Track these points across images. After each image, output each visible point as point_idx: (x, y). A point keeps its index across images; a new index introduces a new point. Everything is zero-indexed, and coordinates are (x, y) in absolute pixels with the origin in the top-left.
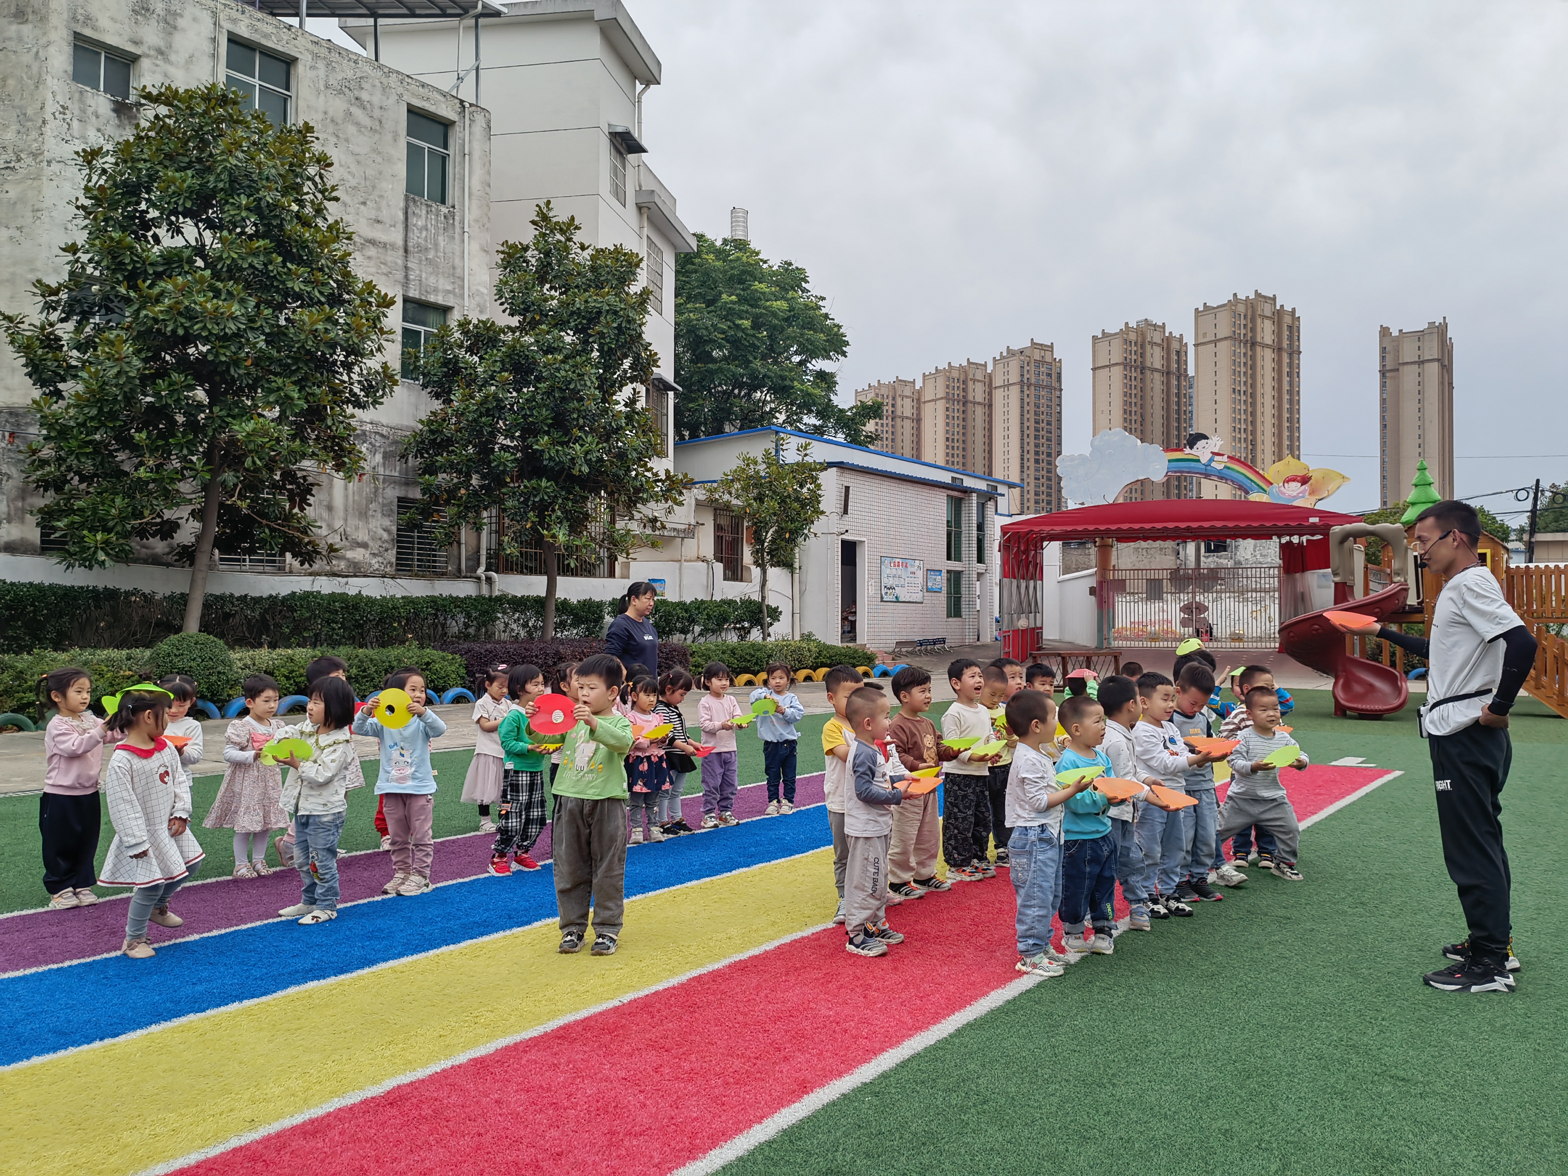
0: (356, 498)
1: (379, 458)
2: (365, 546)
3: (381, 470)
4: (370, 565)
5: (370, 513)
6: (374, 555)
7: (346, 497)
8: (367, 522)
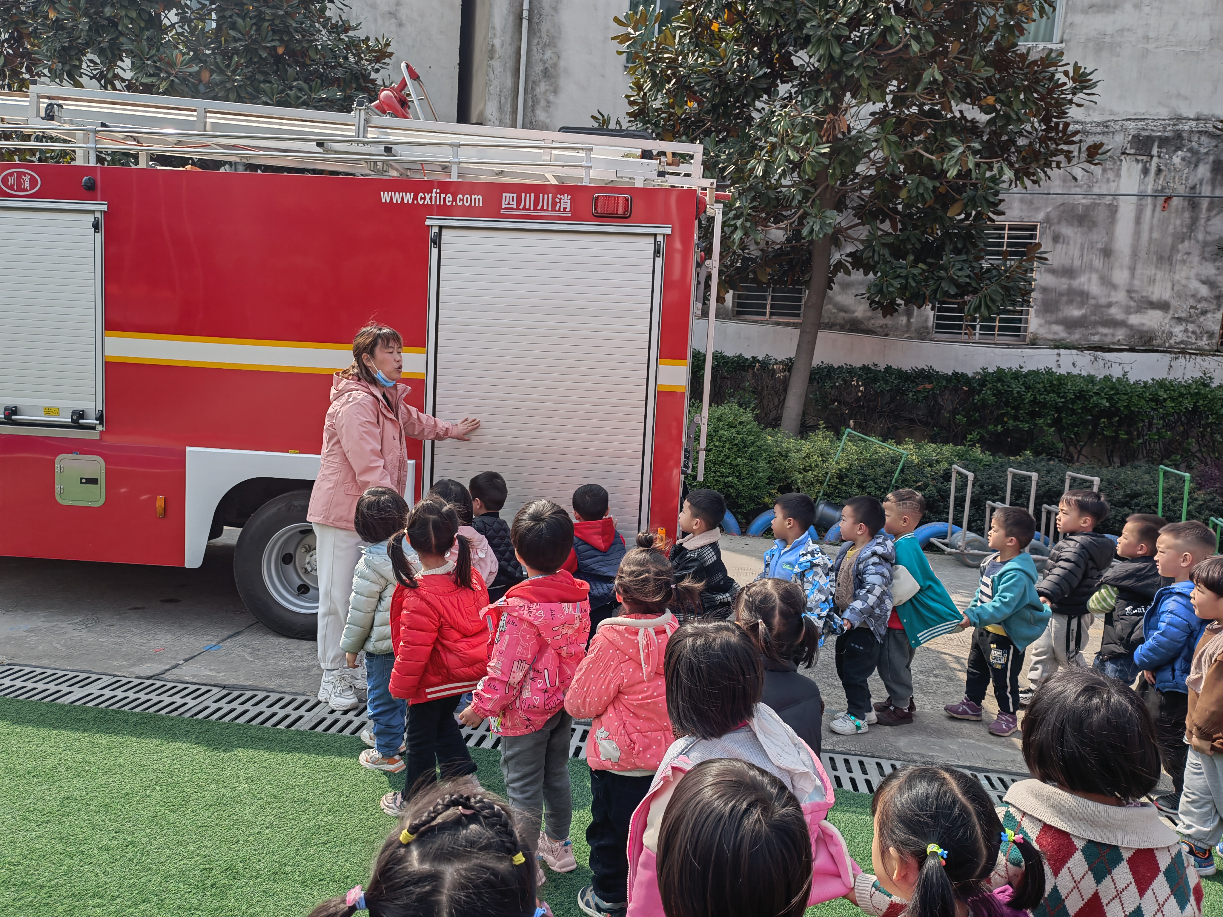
0: (1155, 235)
1: (1204, 171)
2: (1164, 306)
3: (1206, 190)
4: (1170, 334)
5: (1179, 257)
6: (1179, 320)
7: (1137, 234)
8: (1172, 271)
